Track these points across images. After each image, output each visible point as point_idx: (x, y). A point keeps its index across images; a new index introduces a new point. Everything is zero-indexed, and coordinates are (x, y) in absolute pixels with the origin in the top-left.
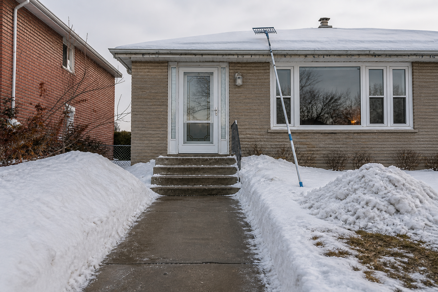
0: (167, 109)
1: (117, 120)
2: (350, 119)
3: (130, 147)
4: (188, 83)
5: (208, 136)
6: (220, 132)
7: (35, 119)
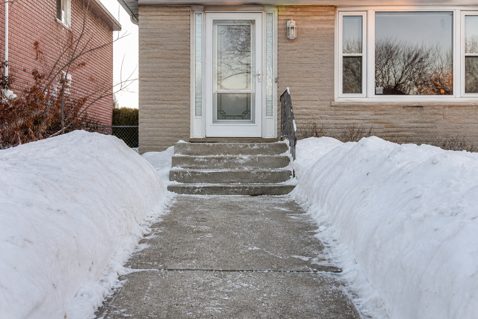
0: (190, 73)
1: (121, 90)
2: (439, 87)
3: (137, 128)
4: (219, 35)
5: (248, 112)
6: (264, 106)
7: (34, 89)
